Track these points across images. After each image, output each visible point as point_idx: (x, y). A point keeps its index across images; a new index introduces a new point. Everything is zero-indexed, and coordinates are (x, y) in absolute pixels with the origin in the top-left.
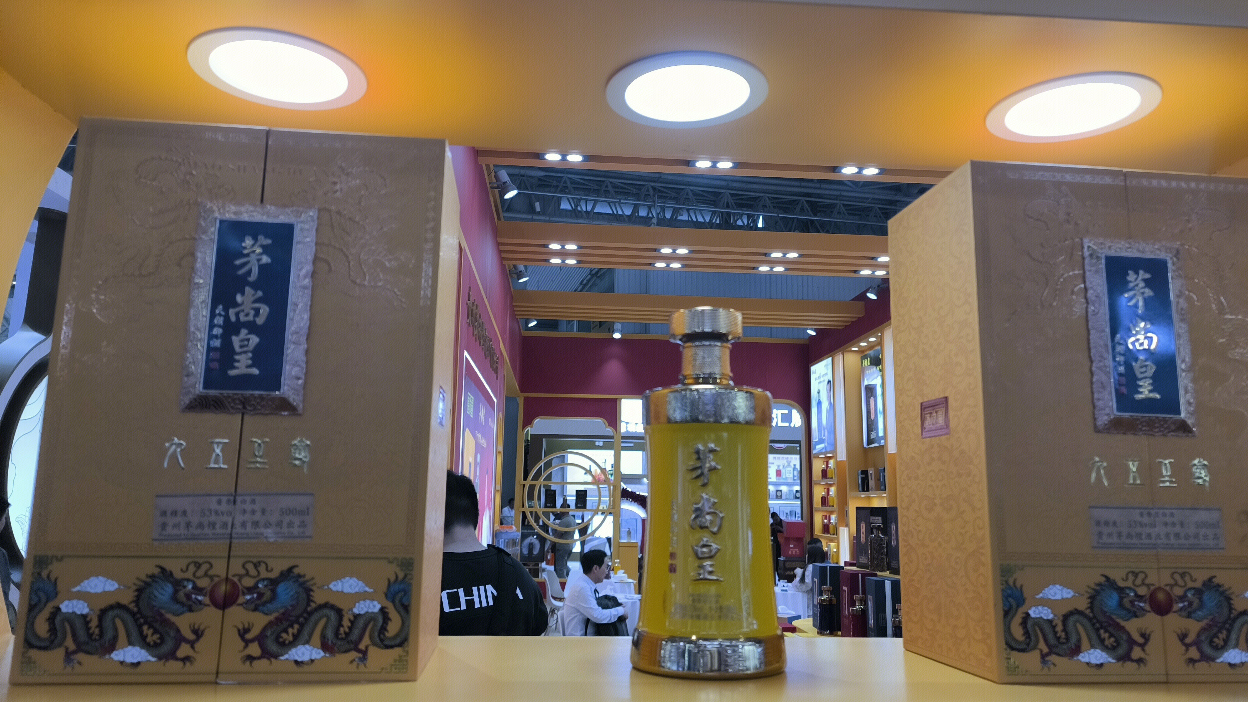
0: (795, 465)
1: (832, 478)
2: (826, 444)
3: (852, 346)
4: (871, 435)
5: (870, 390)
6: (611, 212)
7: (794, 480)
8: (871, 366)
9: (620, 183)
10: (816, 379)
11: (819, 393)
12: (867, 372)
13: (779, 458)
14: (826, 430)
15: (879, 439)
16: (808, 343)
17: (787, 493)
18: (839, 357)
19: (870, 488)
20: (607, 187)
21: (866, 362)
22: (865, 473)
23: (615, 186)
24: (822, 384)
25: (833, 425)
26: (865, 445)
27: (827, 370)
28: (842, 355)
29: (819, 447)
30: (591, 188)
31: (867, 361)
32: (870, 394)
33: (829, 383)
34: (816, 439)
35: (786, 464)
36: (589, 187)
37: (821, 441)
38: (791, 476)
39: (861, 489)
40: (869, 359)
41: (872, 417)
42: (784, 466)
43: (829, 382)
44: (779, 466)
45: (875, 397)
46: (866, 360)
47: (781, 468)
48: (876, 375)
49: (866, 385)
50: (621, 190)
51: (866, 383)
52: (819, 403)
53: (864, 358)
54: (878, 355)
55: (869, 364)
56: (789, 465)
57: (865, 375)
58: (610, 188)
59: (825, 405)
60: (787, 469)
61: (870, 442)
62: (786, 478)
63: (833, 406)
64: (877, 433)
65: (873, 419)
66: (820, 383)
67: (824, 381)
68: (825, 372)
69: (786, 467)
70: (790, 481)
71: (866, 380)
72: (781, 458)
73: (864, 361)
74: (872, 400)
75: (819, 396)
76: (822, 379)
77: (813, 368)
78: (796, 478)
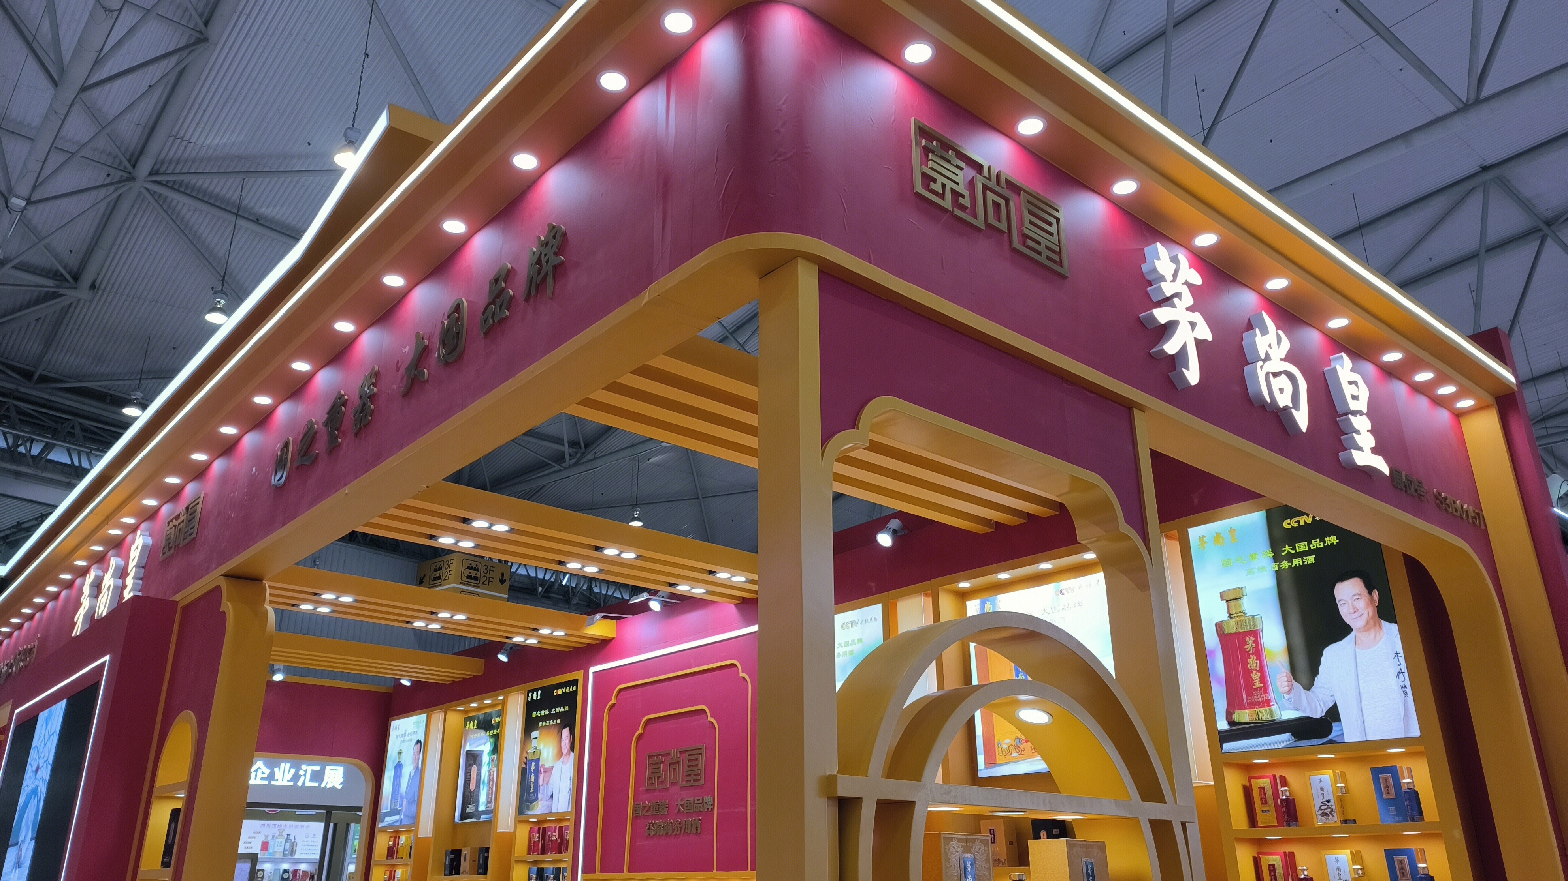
0: (288, 835)
1: (402, 858)
2: (402, 817)
3: (459, 705)
4: (467, 809)
5: (473, 758)
6: (69, 462)
7: (284, 855)
8: (478, 730)
9: (95, 427)
10: (397, 736)
11: (400, 753)
12: (472, 736)
13: (269, 825)
14: (405, 800)
15: (477, 814)
16: (392, 692)
17: (271, 873)
18: (438, 716)
19: (461, 871)
20: (73, 428)
21: (471, 725)
22: (457, 853)
23: (84, 429)
24: (406, 744)
25: (417, 794)
26: (457, 819)
27: (418, 727)
28: (443, 714)
29: (389, 820)
30: (45, 424)
31: (474, 723)
32: (473, 762)
33: (419, 744)
34: (387, 809)
35: (278, 833)
36: (42, 423)
37: (394, 812)
38: (282, 849)
39: (447, 872)
40: (476, 722)
41: (472, 787)
42: (273, 836)
43: (419, 742)
44: (267, 837)
45: (480, 766)
46: (472, 722)
47: (269, 839)
48: (483, 741)
49: (467, 751)
50: (90, 436)
51: (468, 748)
52: (399, 766)
53: (471, 719)
54: (489, 718)
55: (475, 727)
56: (281, 835)
57: (468, 739)
58: (77, 431)
59: (408, 770)
60: (278, 840)
61: (464, 815)
62: (275, 852)
63: (420, 772)
64: (477, 807)
65: (472, 790)
66: (404, 741)
67: (411, 740)
68: (415, 730)
69: (277, 838)
70: (279, 856)
71: (468, 744)
72: (272, 826)
73: (468, 723)
74: (474, 768)
75: (399, 758)
76: (407, 738)
77: (394, 724)
78: (287, 853)
